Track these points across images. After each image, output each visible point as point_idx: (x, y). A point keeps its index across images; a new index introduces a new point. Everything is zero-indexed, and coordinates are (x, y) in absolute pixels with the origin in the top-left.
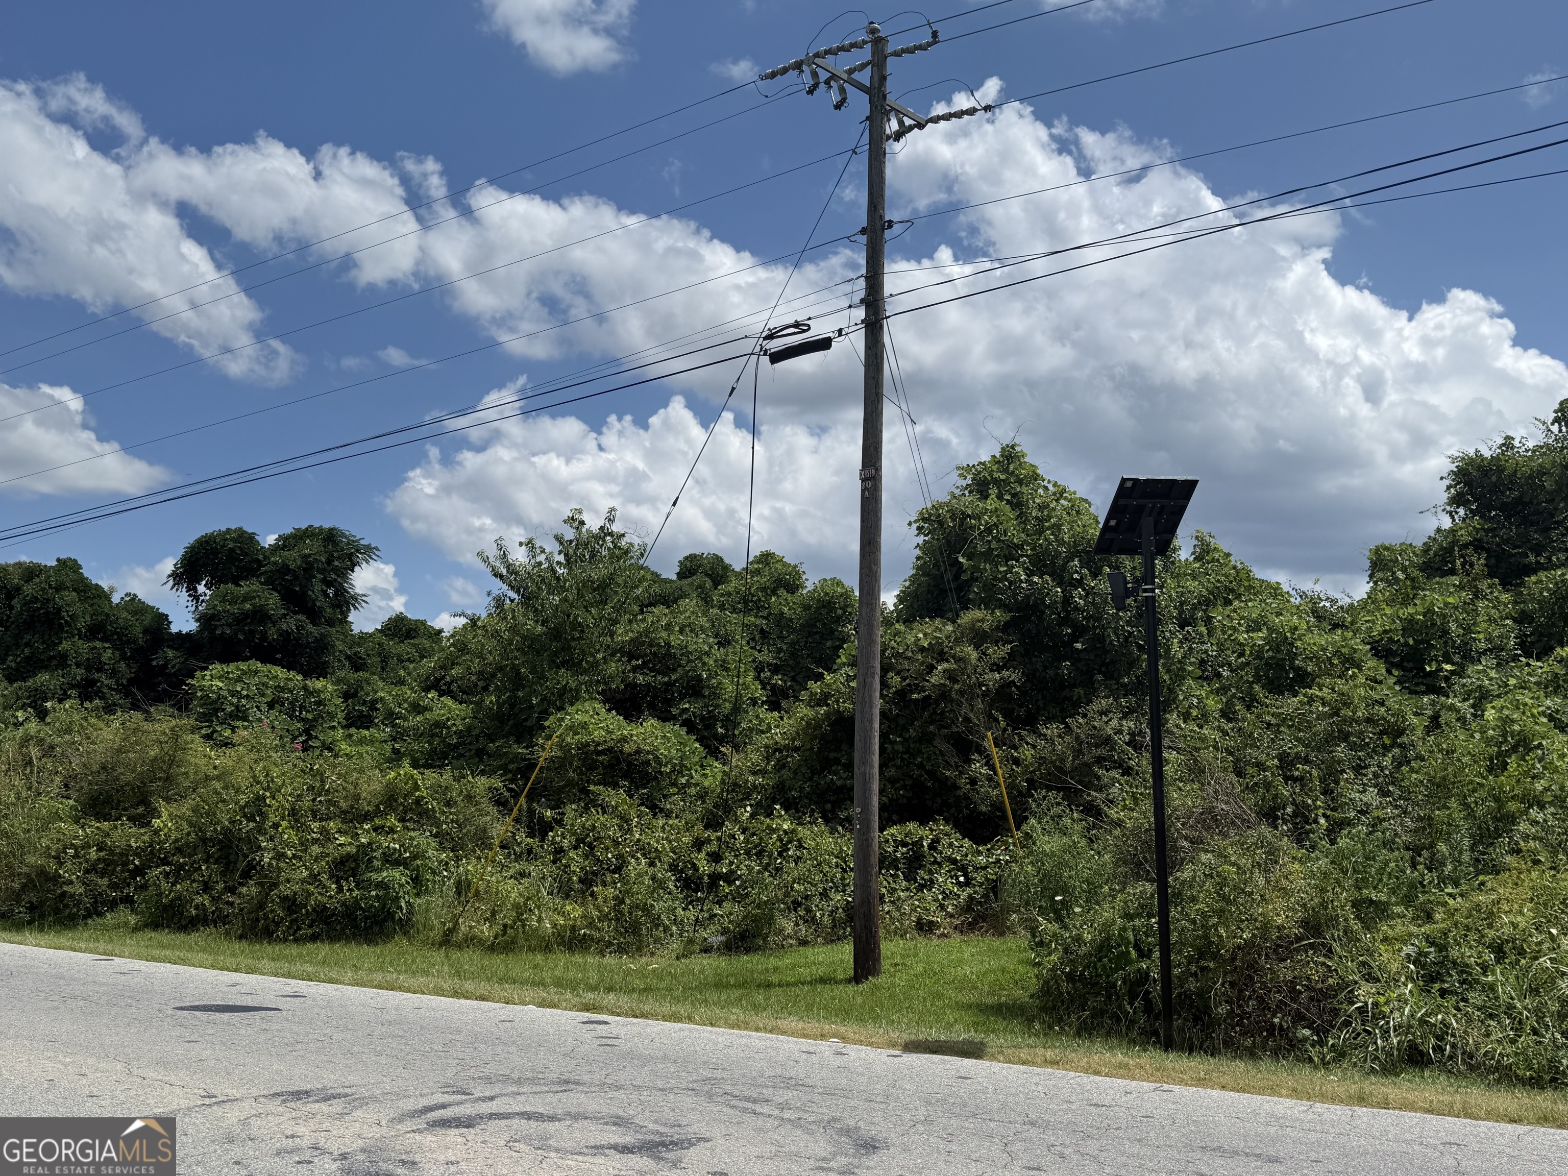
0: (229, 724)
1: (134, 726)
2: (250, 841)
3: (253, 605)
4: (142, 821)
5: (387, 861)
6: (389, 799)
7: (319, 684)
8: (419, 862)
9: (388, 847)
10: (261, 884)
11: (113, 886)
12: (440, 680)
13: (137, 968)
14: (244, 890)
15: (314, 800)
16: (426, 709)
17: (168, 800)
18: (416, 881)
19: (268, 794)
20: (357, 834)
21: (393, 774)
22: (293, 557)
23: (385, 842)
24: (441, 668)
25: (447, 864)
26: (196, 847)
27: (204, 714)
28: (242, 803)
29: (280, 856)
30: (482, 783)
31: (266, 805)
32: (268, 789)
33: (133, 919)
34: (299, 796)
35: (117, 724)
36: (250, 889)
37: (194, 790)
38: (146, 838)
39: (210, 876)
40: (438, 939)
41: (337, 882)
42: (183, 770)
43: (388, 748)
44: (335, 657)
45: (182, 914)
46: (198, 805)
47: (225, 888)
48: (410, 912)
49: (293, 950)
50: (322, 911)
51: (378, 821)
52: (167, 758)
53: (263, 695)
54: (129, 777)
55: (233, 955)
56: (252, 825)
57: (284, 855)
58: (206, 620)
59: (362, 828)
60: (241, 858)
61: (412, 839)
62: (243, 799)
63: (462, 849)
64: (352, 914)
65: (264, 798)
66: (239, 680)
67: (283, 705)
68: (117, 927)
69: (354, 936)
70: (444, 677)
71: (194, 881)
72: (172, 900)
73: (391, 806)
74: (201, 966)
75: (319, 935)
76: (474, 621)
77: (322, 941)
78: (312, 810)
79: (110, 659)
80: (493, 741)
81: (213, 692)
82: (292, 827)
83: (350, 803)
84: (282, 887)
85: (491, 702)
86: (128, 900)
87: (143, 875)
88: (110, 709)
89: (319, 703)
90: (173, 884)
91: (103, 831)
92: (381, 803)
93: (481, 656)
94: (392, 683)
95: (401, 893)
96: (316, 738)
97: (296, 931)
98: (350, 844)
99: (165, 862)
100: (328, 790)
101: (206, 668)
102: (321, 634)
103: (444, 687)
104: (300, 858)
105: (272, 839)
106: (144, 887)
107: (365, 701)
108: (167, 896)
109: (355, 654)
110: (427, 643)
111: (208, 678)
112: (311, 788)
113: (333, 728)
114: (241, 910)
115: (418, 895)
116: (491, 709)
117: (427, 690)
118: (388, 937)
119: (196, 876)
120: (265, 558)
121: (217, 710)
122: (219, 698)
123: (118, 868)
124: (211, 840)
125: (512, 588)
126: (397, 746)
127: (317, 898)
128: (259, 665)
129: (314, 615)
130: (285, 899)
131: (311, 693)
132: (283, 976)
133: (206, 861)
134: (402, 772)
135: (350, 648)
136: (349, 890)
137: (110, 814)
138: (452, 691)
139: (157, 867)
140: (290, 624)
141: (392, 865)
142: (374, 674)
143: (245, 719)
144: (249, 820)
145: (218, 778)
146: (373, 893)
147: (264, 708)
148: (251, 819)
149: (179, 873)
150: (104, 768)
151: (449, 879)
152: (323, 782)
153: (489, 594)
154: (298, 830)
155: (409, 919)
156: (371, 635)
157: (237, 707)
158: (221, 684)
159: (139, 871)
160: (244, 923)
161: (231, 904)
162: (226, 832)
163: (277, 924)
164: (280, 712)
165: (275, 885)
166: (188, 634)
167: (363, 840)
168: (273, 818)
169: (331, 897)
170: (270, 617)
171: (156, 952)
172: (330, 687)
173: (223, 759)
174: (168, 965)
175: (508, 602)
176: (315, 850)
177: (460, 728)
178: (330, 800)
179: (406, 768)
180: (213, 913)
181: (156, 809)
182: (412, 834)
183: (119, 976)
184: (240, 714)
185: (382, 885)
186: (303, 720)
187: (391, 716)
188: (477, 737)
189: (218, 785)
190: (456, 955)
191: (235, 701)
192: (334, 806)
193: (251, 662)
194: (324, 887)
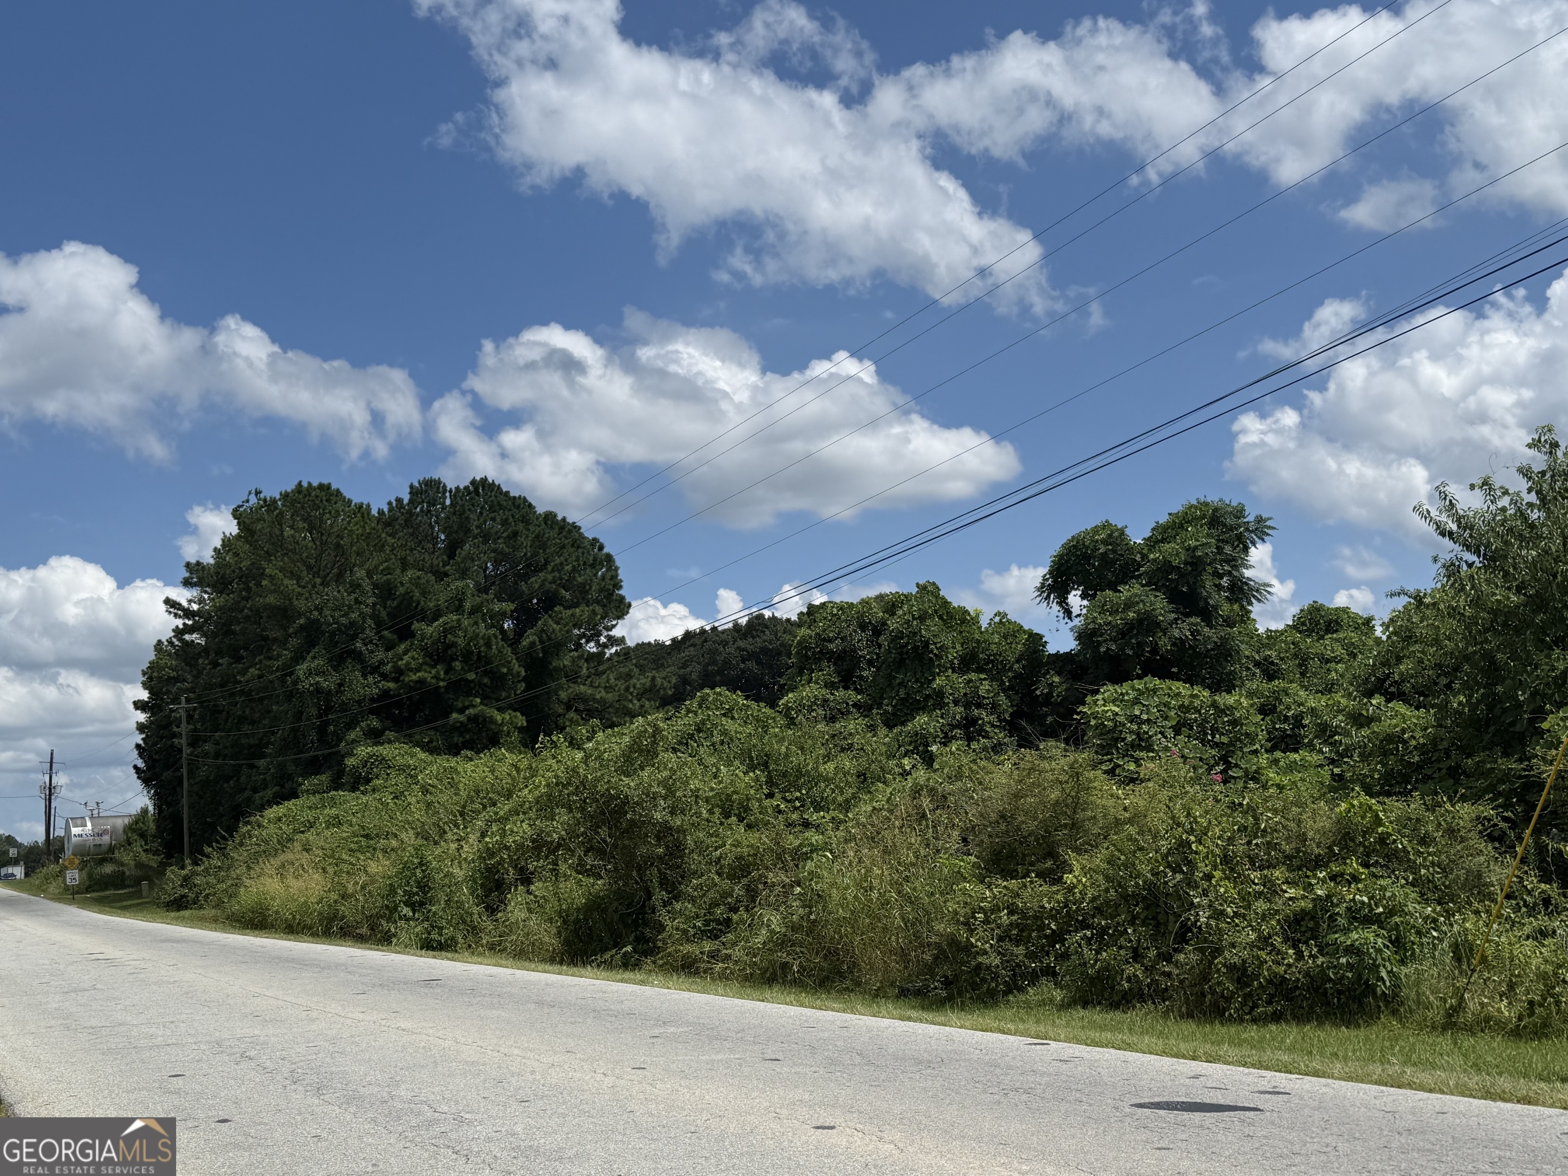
0: (1132, 757)
1: (1029, 766)
2: (1179, 898)
3: (1138, 612)
4: (1053, 877)
5: (1355, 918)
6: (1343, 837)
7: (1230, 700)
8: (1397, 919)
9: (1353, 900)
10: (1202, 951)
11: (1031, 956)
12: (1384, 681)
13: (1077, 1054)
14: (1181, 957)
15: (1249, 843)
16: (1370, 720)
17: (1078, 851)
18: (1398, 943)
19: (1192, 838)
20: (1310, 884)
21: (1344, 806)
22: (1172, 550)
23: (1351, 894)
24: (1383, 664)
25: (1435, 921)
26: (1117, 906)
27: (1102, 746)
28: (1164, 850)
29: (1219, 915)
30: (1466, 811)
31: (1192, 852)
32: (1191, 831)
33: (1058, 995)
34: (1229, 838)
35: (1008, 766)
36: (1188, 956)
37: (1105, 838)
38: (1060, 897)
39: (1139, 941)
40: (1440, 1019)
41: (1294, 946)
42: (1089, 813)
43: (1325, 773)
44: (1241, 665)
45: (1113, 988)
46: (1113, 856)
47: (1159, 955)
48: (1397, 985)
49: (1252, 1032)
50: (1281, 983)
51: (1335, 868)
52: (1069, 801)
53: (1166, 718)
54: (1032, 825)
55: (1185, 1039)
56: (1179, 877)
57: (1222, 913)
58: (1084, 636)
59: (1315, 876)
60: (1171, 918)
61: (1383, 889)
62: (1164, 845)
63: (1452, 901)
64: (1319, 988)
65: (1189, 844)
66: (1136, 701)
67: (1191, 729)
68: (1042, 1004)
69: (1327, 1015)
70: (1388, 676)
71: (1121, 947)
72: (1098, 972)
73: (1347, 847)
74: (1151, 1053)
75: (1282, 1013)
76: (1419, 599)
77: (1287, 1022)
78: (1249, 856)
79: (988, 691)
80: (1469, 756)
81: (1109, 720)
82: (1228, 878)
83: (1294, 845)
84: (1227, 953)
85: (1460, 703)
86: (1050, 972)
87: (1062, 941)
88: (997, 748)
89: (1234, 723)
90: (1098, 952)
91: (1012, 891)
92: (1334, 843)
93: (1436, 642)
94: (1317, 692)
95: (1379, 961)
96: (1236, 766)
97: (1252, 1009)
98: (1304, 897)
99: (1084, 925)
100: (1264, 830)
101: (1097, 692)
102: (1221, 638)
103: (1392, 689)
104: (1244, 916)
105: (1205, 893)
106: (1064, 956)
107: (1286, 717)
108: (1093, 966)
109: (1265, 659)
110: (1354, 637)
111: (1100, 702)
112: (1243, 829)
113: (1255, 752)
114: (1181, 982)
115: (1403, 962)
116: (1461, 713)
117: (1370, 694)
118: (1371, 1017)
119: (1122, 941)
120: (1144, 556)
121: (1116, 740)
122: (1116, 725)
123: (1034, 934)
124: (1134, 895)
125: (1468, 548)
126: (1337, 771)
127: (1270, 967)
128: (1158, 682)
129: (1207, 614)
130: (1232, 968)
131: (1223, 711)
132: (1253, 1066)
133: (1132, 923)
134: (1355, 802)
135: (1258, 652)
136: (1311, 956)
137: (1016, 870)
138: (1404, 694)
139: (1076, 931)
140: (1182, 630)
141: (1361, 923)
142: (1291, 682)
143: (1149, 749)
144: (1174, 871)
145: (1130, 821)
146: (1343, 960)
147: (1170, 733)
148: (1176, 870)
149: (1101, 939)
150: (1003, 817)
151: (1441, 940)
152: (1256, 819)
153: (1435, 560)
154: (1235, 882)
155: (1396, 995)
156: (1282, 633)
157: (1138, 734)
158: (1117, 709)
159: (1058, 937)
160: (1187, 999)
161: (1169, 975)
162: (1150, 886)
163: (1228, 1000)
164: (1189, 737)
165: (1218, 951)
166: (1068, 655)
167: (1319, 892)
168: (1203, 867)
169: (1289, 966)
170: (1158, 624)
171: (1095, 1035)
172: (1245, 702)
173: (1134, 798)
174: (1112, 1050)
175: (1465, 567)
176: (1261, 906)
177: (1421, 741)
178: (1268, 843)
179: (1360, 798)
180: (1149, 986)
181: (1065, 861)
182: (1382, 882)
183: (1060, 1064)
184: (1143, 743)
185: (1350, 950)
186: (1217, 745)
187: (1325, 732)
188: (1447, 752)
189: (1132, 830)
190: (1468, 1042)
191: (1135, 727)
192: (1275, 850)
193: (1146, 679)
194: (1279, 952)
